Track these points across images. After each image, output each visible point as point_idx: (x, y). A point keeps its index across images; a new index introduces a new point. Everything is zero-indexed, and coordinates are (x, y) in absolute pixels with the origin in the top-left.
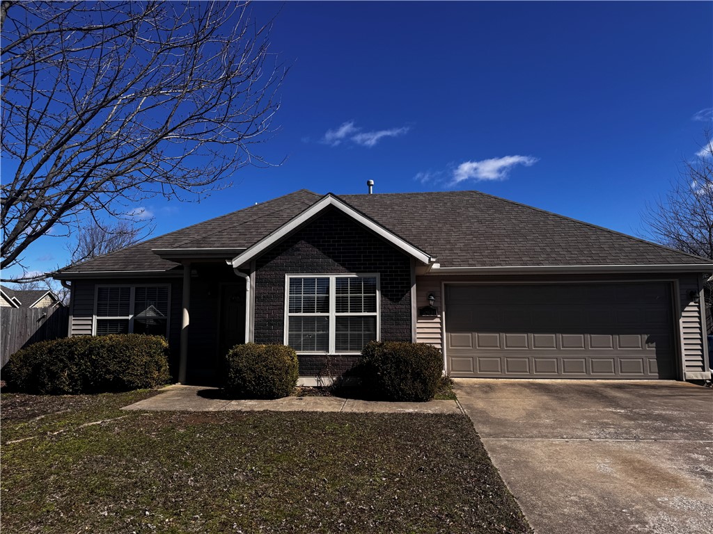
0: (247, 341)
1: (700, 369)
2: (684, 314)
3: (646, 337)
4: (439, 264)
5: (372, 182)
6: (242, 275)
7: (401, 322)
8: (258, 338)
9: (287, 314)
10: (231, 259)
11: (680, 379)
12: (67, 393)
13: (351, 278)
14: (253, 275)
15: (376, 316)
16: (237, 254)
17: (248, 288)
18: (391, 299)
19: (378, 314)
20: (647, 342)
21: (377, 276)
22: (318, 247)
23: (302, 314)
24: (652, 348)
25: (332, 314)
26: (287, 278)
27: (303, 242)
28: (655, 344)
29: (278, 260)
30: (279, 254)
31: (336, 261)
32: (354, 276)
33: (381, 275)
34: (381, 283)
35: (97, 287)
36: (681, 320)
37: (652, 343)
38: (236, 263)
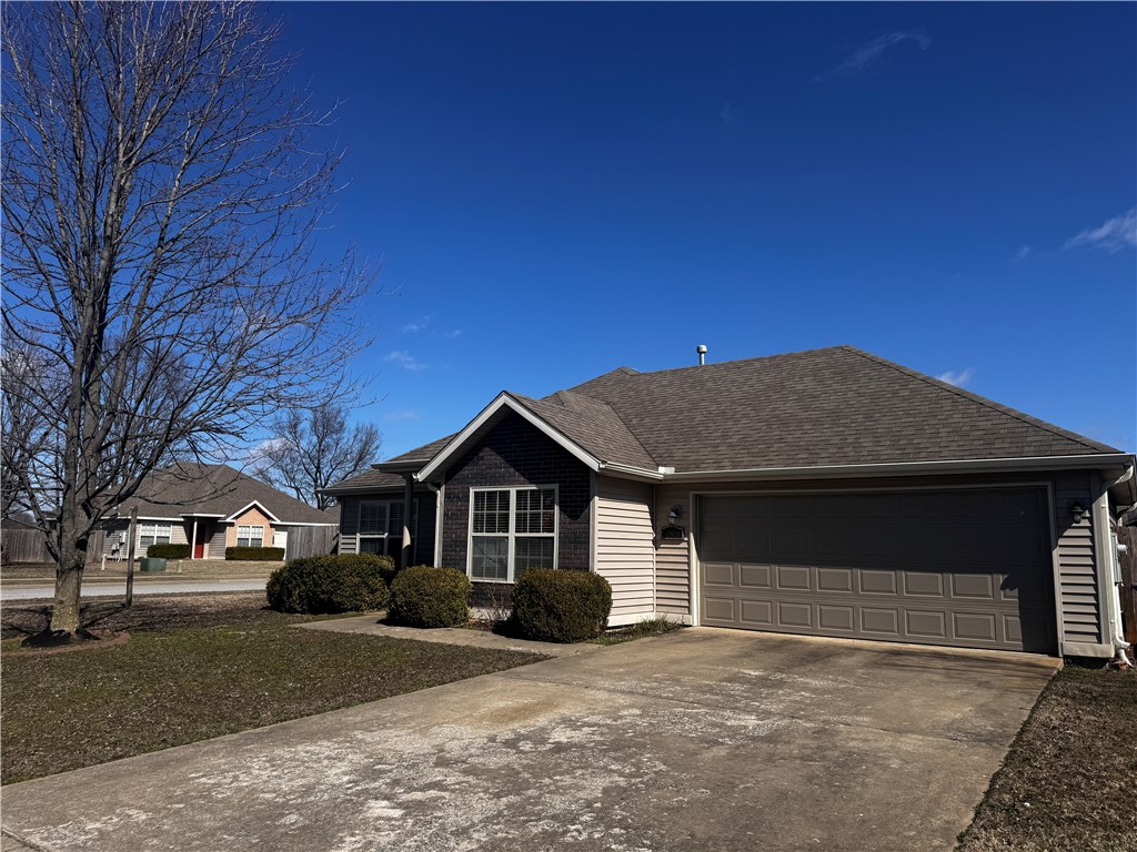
0: (436, 566)
1: (1094, 639)
2: (1061, 542)
3: (1001, 578)
4: (673, 469)
5: (704, 348)
6: (432, 489)
7: (579, 546)
8: (446, 562)
9: (471, 533)
10: (416, 472)
11: (1054, 653)
12: (298, 612)
13: (532, 491)
14: (443, 488)
15: (553, 538)
16: (421, 466)
17: (438, 505)
18: (570, 517)
19: (555, 535)
20: (1003, 587)
21: (556, 487)
22: (499, 454)
23: (485, 534)
24: (1012, 597)
25: (512, 534)
26: (472, 491)
27: (487, 449)
28: (1016, 590)
29: (466, 471)
30: (466, 464)
31: (518, 470)
32: (534, 488)
33: (560, 487)
34: (560, 497)
35: (361, 502)
36: (1056, 553)
37: (1012, 589)
38: (420, 477)
